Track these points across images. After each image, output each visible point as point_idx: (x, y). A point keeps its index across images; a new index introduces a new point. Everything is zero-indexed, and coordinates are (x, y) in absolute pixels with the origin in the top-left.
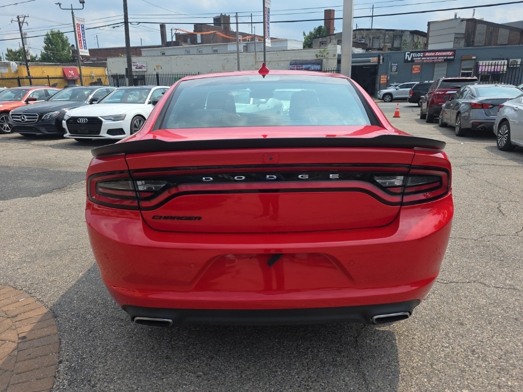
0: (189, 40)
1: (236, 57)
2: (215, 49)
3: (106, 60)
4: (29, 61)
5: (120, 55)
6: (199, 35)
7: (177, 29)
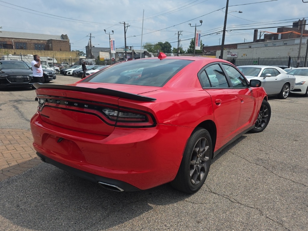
0: (273, 38)
1: (299, 47)
2: (285, 42)
3: (216, 52)
4: (179, 53)
5: (225, 48)
6: (280, 34)
7: (264, 32)
